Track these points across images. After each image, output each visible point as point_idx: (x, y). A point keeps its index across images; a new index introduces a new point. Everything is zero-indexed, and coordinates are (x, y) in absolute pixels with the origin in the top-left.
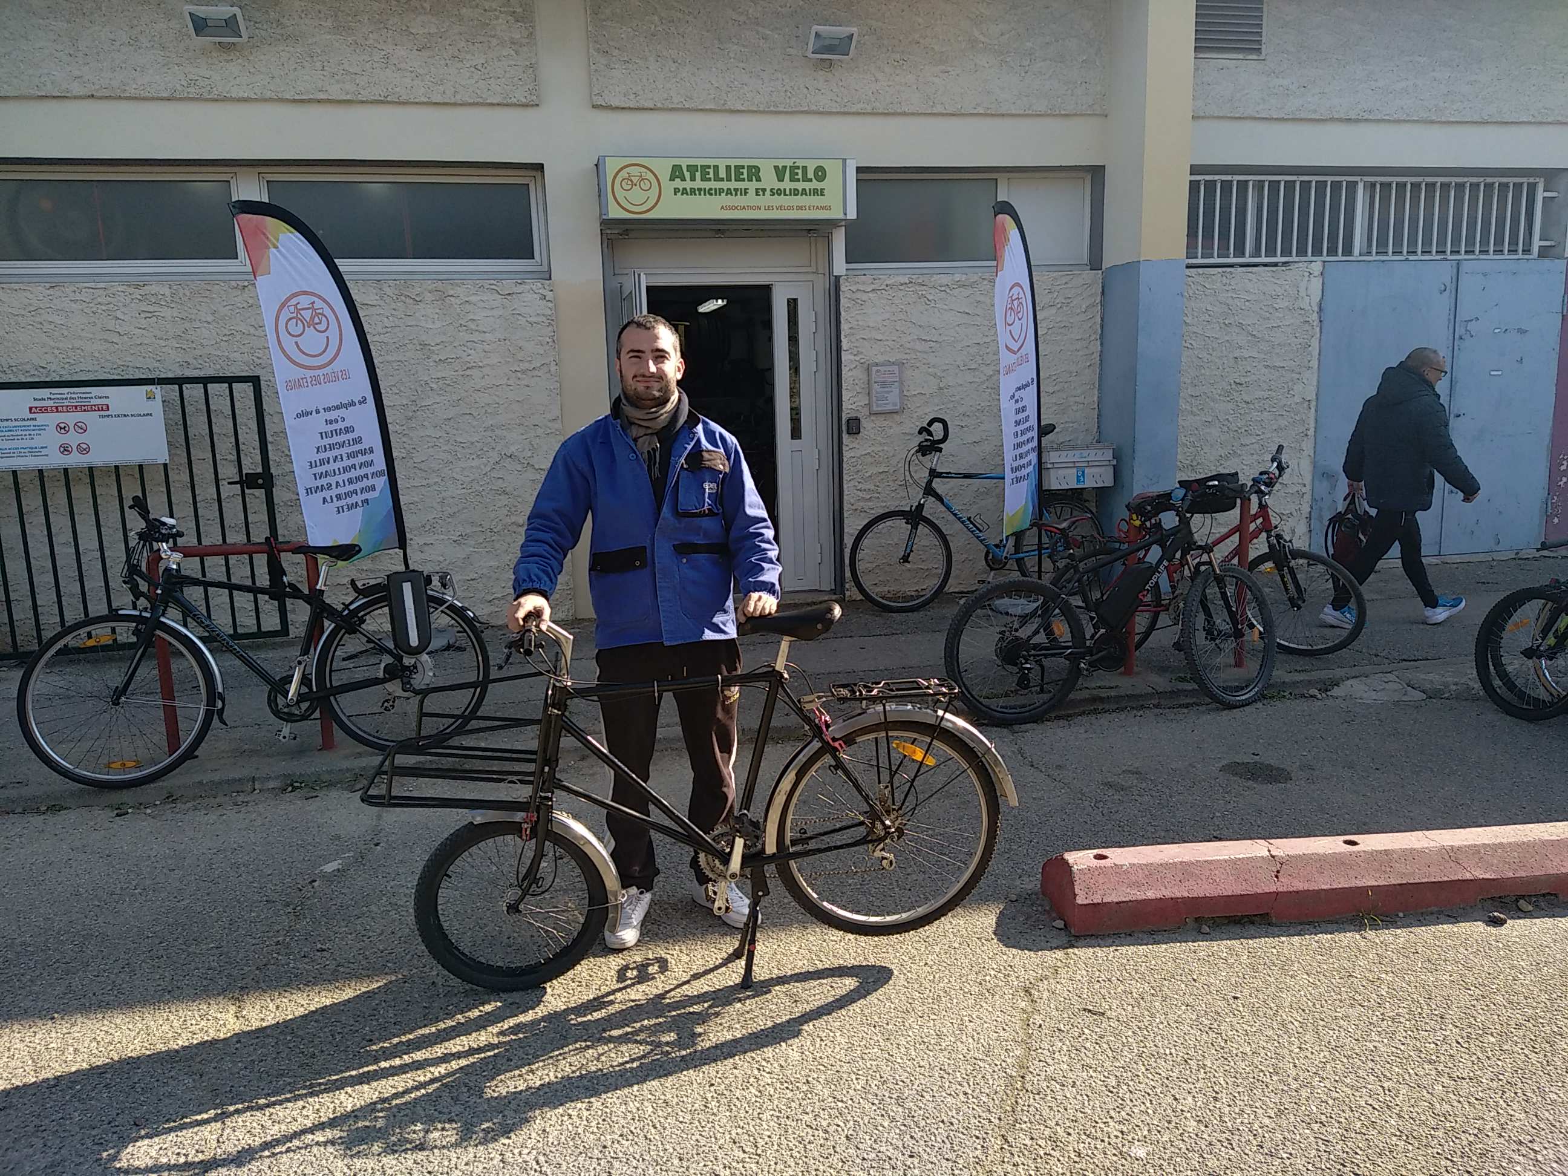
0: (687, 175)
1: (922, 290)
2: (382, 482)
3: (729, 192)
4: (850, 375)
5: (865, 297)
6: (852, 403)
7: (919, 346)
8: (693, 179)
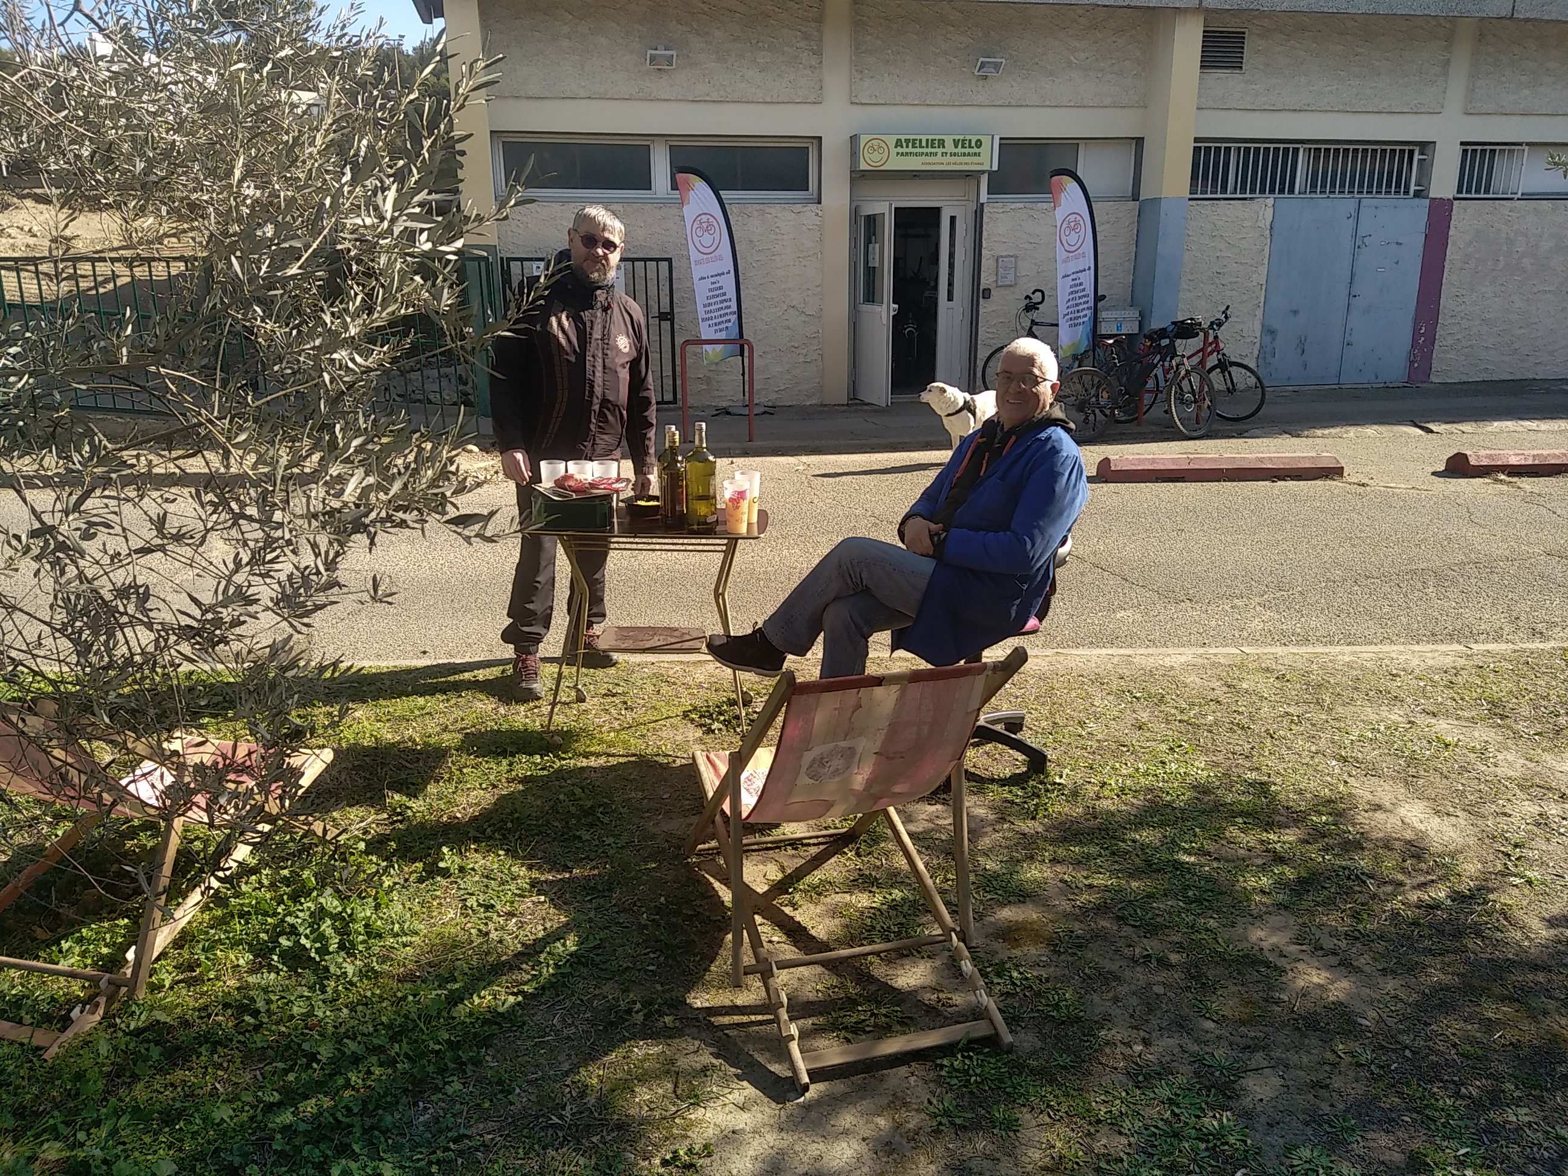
0: (904, 145)
1: (1032, 212)
2: (734, 318)
3: (927, 154)
4: (987, 263)
5: (997, 216)
6: (986, 280)
7: (1027, 246)
8: (907, 147)
